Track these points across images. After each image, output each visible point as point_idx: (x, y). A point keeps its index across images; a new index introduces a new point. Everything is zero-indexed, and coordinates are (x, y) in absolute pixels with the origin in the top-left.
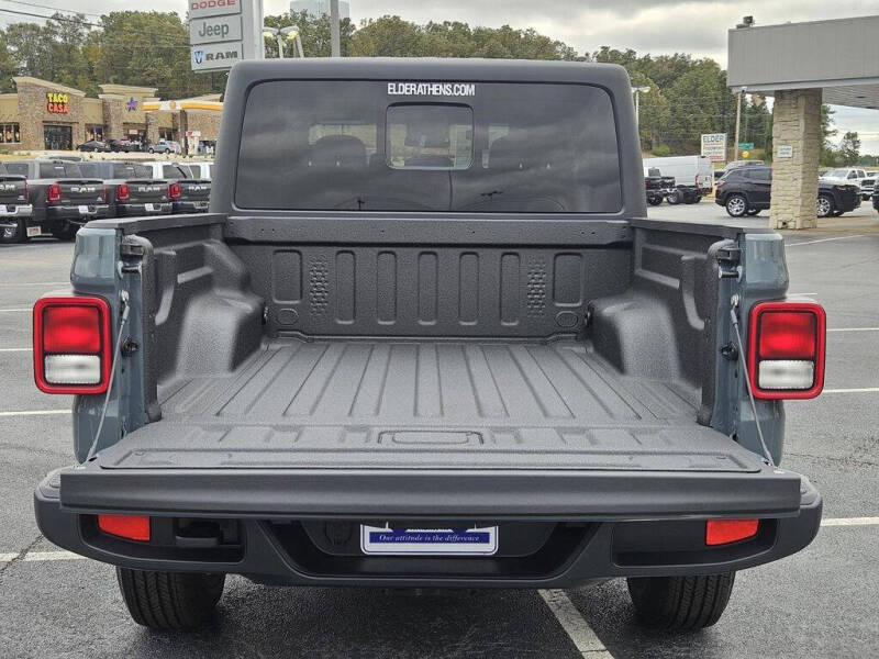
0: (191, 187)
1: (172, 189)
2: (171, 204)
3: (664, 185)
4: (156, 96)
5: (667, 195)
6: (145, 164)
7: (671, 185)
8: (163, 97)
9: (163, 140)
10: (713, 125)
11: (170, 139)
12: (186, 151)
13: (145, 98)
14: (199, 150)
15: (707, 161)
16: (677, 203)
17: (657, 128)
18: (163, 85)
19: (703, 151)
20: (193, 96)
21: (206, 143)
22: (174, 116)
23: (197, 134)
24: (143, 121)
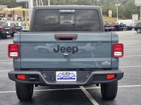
0: (17, 28)
1: (13, 29)
2: (12, 32)
3: (124, 26)
4: (7, 7)
5: (124, 28)
6: (6, 23)
7: (125, 26)
8: (9, 7)
9: (8, 17)
10: (136, 12)
11: (10, 17)
12: (14, 20)
13: (4, 8)
14: (17, 19)
15: (133, 21)
16: (126, 30)
17: (123, 13)
18: (9, 5)
19: (133, 18)
20: (16, 7)
21: (19, 18)
22: (11, 12)
23: (17, 16)
24: (4, 13)
